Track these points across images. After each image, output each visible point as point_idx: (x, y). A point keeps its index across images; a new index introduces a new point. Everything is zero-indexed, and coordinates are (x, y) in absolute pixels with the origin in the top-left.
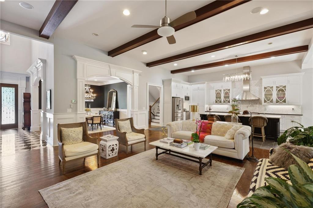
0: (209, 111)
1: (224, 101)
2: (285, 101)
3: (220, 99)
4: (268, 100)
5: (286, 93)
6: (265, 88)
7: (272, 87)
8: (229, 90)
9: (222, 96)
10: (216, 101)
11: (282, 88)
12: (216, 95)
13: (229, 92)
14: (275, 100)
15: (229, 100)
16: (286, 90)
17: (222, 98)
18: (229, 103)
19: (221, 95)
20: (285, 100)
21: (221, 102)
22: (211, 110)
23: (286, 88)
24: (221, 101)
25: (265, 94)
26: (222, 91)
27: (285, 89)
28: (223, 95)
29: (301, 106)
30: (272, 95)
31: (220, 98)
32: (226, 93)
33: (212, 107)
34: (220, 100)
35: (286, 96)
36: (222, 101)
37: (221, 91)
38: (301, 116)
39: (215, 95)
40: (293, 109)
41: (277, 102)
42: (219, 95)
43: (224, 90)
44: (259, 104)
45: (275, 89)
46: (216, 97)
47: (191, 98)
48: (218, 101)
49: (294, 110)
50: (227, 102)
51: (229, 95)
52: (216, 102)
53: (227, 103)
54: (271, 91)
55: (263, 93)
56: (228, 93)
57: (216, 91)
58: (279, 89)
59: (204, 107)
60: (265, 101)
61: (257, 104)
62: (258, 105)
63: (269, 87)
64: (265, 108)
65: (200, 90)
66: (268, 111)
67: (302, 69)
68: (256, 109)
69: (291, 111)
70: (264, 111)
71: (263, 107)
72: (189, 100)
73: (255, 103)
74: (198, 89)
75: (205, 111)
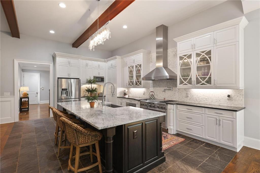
2: (209, 81)
3: (132, 80)
4: (185, 80)
5: (211, 64)
6: (181, 58)
7: (191, 55)
8: (140, 66)
9: (135, 74)
11: (206, 56)
14: (194, 79)
15: (141, 81)
16: (211, 60)
17: (135, 78)
18: (140, 85)
19: (133, 74)
20: (210, 78)
25: (181, 69)
26: (135, 68)
27: (210, 58)
30: (190, 69)
31: (132, 77)
32: (138, 71)
35: (212, 70)
36: (134, 82)
37: (133, 67)
40: (229, 96)
41: (198, 82)
45: (194, 58)
48: (131, 82)
51: (140, 73)
53: (138, 85)
55: (179, 68)
57: (129, 68)
59: (116, 91)
63: (186, 56)
64: (186, 93)
65: (113, 68)
66: (190, 99)
67: (244, 13)
68: (175, 95)
69: (227, 100)
70: (185, 98)
71: (184, 92)
72: (104, 81)
73: (174, 84)
74: (111, 67)
75: (118, 97)
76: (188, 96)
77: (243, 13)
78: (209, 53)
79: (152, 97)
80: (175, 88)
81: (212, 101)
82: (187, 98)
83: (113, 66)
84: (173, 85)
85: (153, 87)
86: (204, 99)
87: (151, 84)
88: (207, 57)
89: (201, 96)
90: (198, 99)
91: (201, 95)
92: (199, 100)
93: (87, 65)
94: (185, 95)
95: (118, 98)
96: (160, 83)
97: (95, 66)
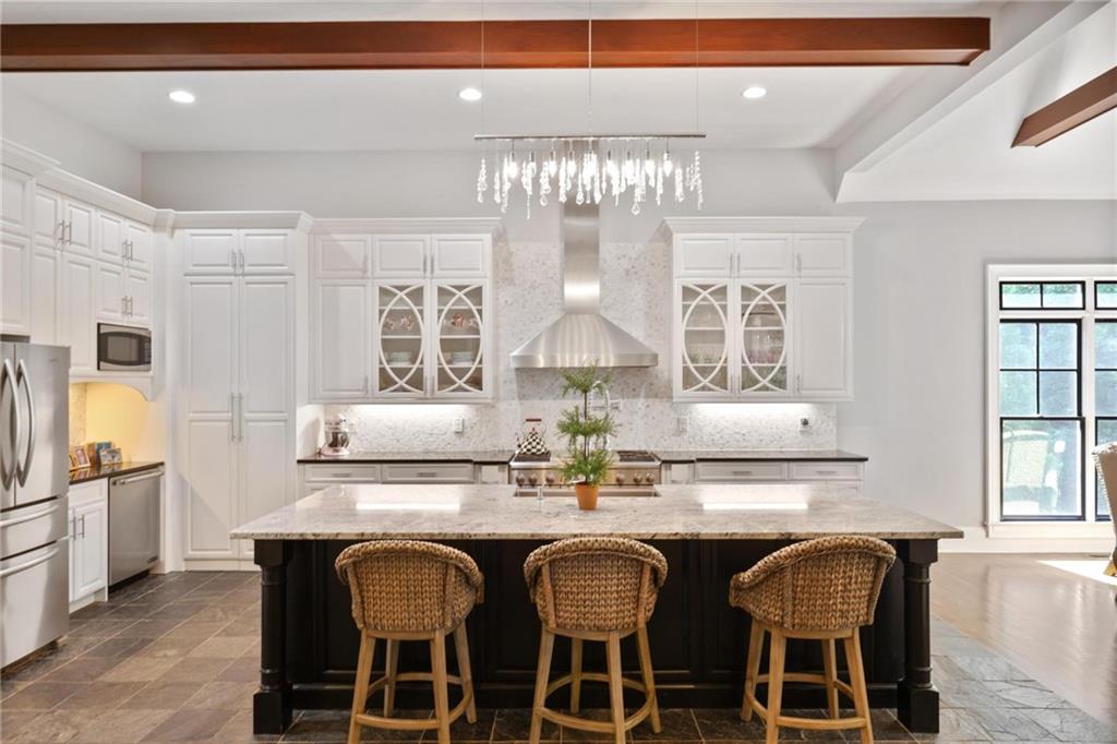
0: (329, 453)
1: (441, 371)
3: (414, 362)
5: (785, 326)
6: (688, 293)
7: (724, 290)
8: (476, 294)
9: (431, 332)
10: (382, 371)
11: (771, 300)
12: (386, 325)
13: (474, 308)
14: (739, 371)
15: (479, 370)
17: (431, 357)
18: (474, 392)
19: (417, 330)
20: (784, 370)
21: (417, 382)
22: (344, 442)
23: (789, 302)
24: (420, 371)
25: (687, 332)
26: (431, 300)
27: (783, 308)
28: (438, 329)
29: (834, 407)
30: (720, 336)
31: (413, 349)
32: (456, 317)
33: (354, 421)
34: (415, 367)
35: (788, 345)
36: (431, 373)
37: (417, 295)
38: (860, 464)
39: (379, 328)
40: (805, 423)
41: (748, 381)
42: (404, 330)
43: (442, 292)
44: (647, 396)
45: (734, 300)
46: (387, 345)
47: (164, 351)
48: (401, 373)
49: (808, 427)
50: (460, 383)
51: (477, 332)
52: (386, 381)
53: (460, 389)
54: (717, 313)
55: (680, 327)
56: (469, 314)
57: (385, 293)
58: (756, 306)
59: (289, 422)
60: (688, 380)
61: (637, 396)
62: (641, 403)
63: (710, 290)
64: (678, 420)
65: (248, 278)
66: (691, 440)
67: (838, 200)
68: (631, 429)
69: (799, 435)
70: (673, 438)
71: (669, 415)
72: (149, 362)
73: (628, 387)
74: (230, 269)
75: (299, 462)
76: (684, 430)
77: (835, 200)
78: (780, 292)
79: (534, 444)
80: (631, 400)
81: (761, 441)
82: (679, 438)
83: (247, 269)
84: (622, 390)
85: (520, 399)
86: (738, 437)
87: (505, 382)
88: (775, 304)
89: (727, 428)
90: (718, 436)
91: (727, 425)
92: (721, 442)
93: (63, 234)
94: (673, 426)
95: (308, 466)
96: (557, 379)
97: (104, 251)
